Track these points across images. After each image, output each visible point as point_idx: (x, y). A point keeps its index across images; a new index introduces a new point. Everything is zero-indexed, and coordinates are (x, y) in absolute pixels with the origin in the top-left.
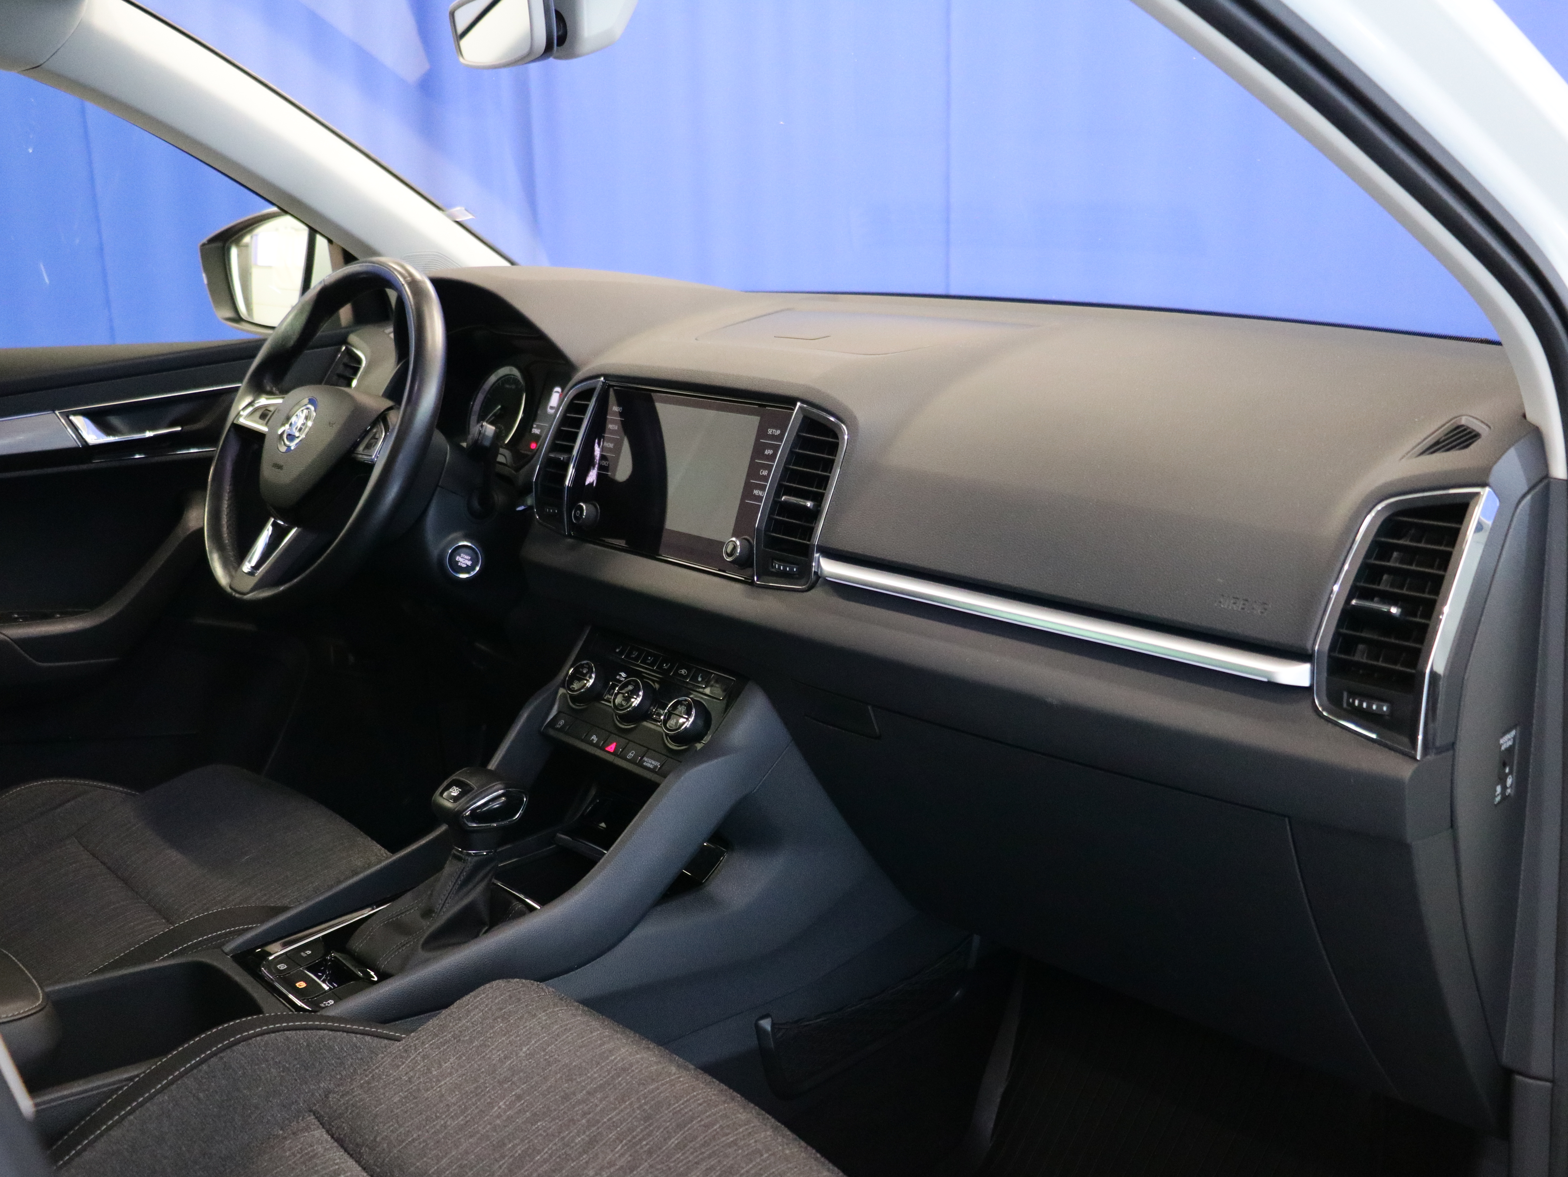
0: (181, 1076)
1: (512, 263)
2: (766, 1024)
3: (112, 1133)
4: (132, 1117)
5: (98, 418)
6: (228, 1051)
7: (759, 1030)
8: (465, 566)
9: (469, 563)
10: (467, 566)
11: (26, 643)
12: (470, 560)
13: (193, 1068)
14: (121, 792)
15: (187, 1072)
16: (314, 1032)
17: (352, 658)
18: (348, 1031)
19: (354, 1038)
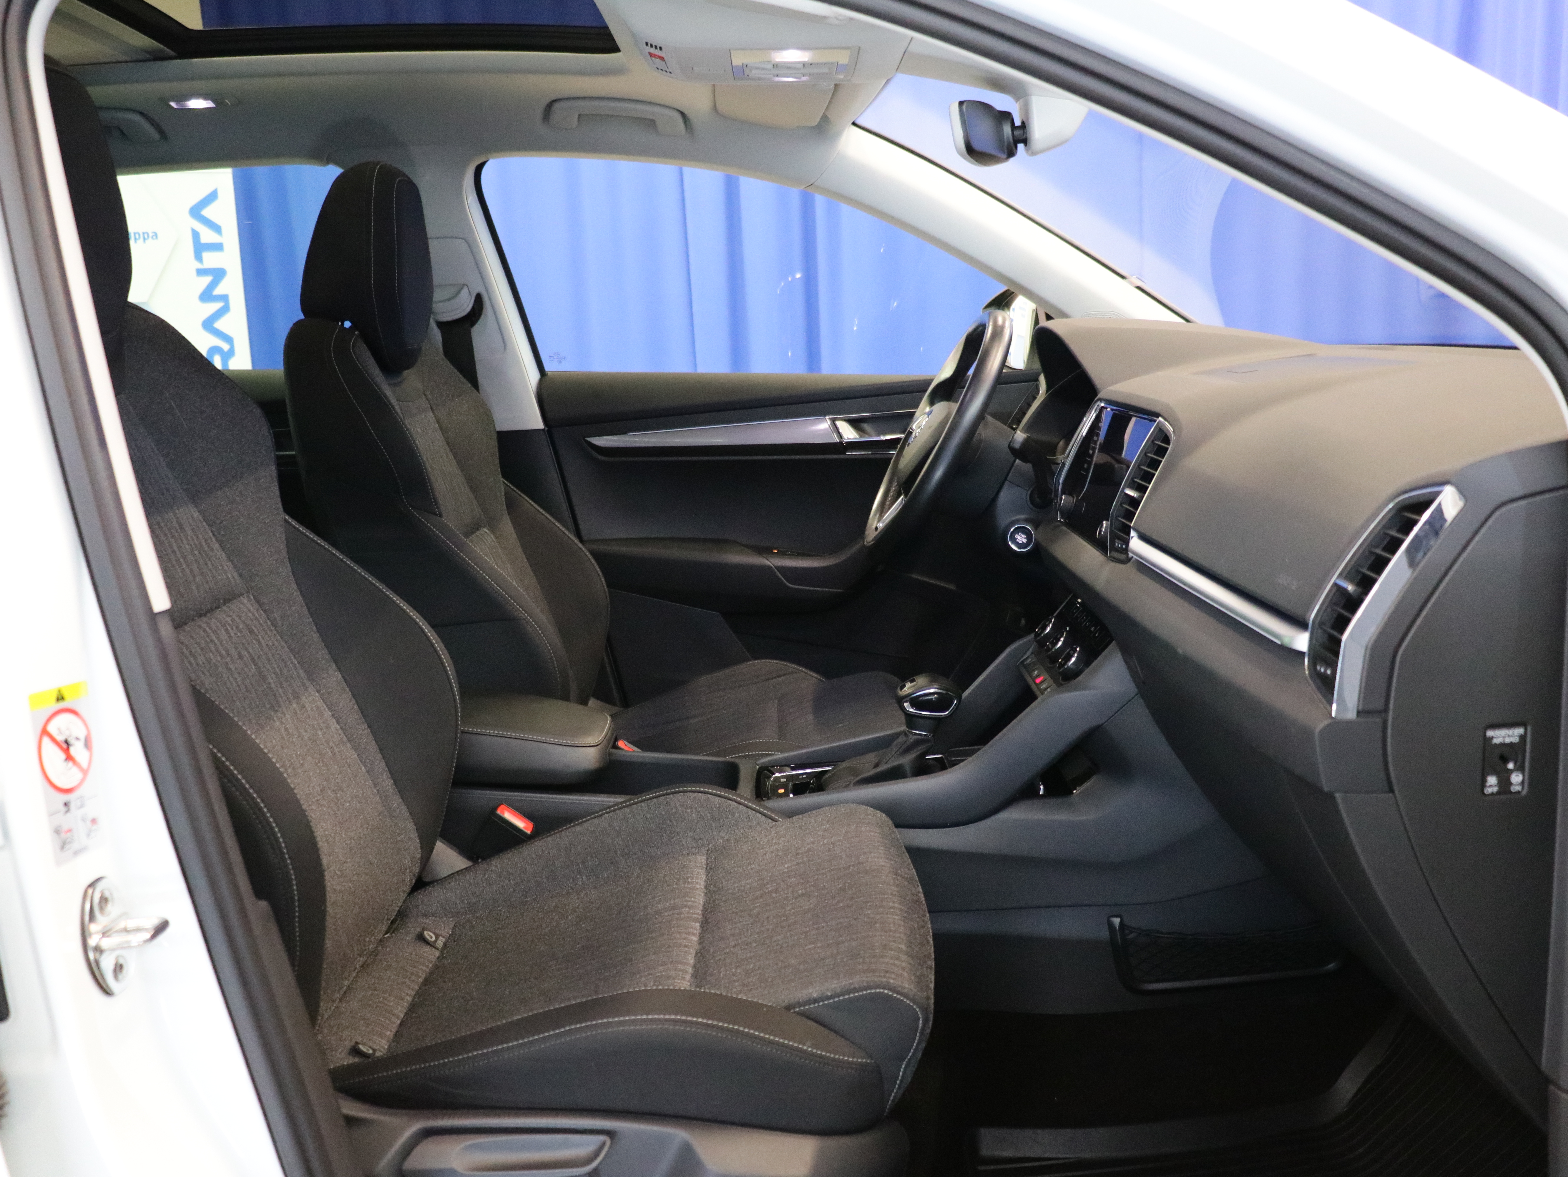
0: (641, 802)
1: (1187, 321)
2: (1117, 921)
3: (594, 821)
4: (607, 815)
5: (855, 423)
6: (671, 796)
7: (1111, 925)
8: (1021, 542)
9: (1025, 541)
10: (1023, 542)
11: (782, 570)
12: (1026, 538)
13: (648, 799)
14: (816, 678)
15: (645, 800)
16: (726, 800)
17: (1023, 622)
18: (747, 807)
19: (750, 812)
